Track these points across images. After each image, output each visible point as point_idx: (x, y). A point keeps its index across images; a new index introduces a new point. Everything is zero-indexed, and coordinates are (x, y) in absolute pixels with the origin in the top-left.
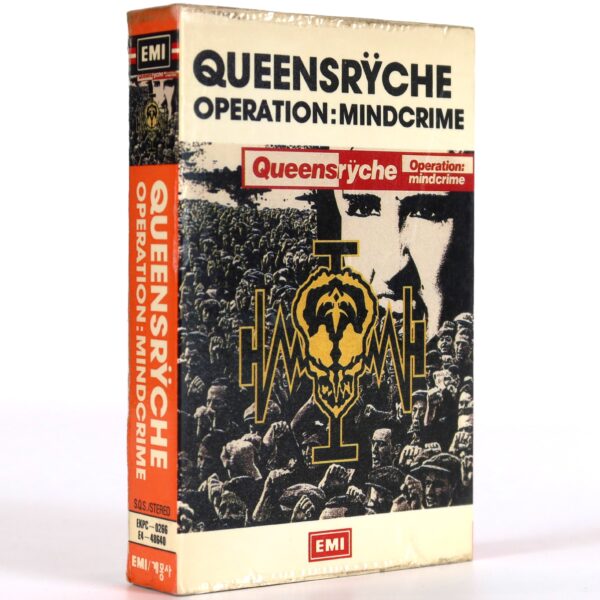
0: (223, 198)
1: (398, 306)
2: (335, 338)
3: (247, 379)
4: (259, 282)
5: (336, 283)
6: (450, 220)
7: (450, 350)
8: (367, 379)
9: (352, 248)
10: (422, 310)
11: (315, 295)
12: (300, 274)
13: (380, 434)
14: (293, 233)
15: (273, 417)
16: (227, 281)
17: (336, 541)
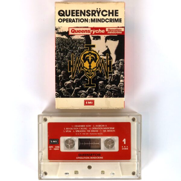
0: (64, 37)
1: (105, 57)
2: (90, 63)
3: (70, 70)
4: (73, 52)
5: (90, 53)
6: (118, 41)
7: (118, 66)
8: (97, 72)
9: (94, 46)
10: (111, 58)
11: (85, 55)
12: (82, 51)
13: (100, 82)
14: (80, 43)
15: (76, 78)
16: (65, 52)
17: (91, 102)
